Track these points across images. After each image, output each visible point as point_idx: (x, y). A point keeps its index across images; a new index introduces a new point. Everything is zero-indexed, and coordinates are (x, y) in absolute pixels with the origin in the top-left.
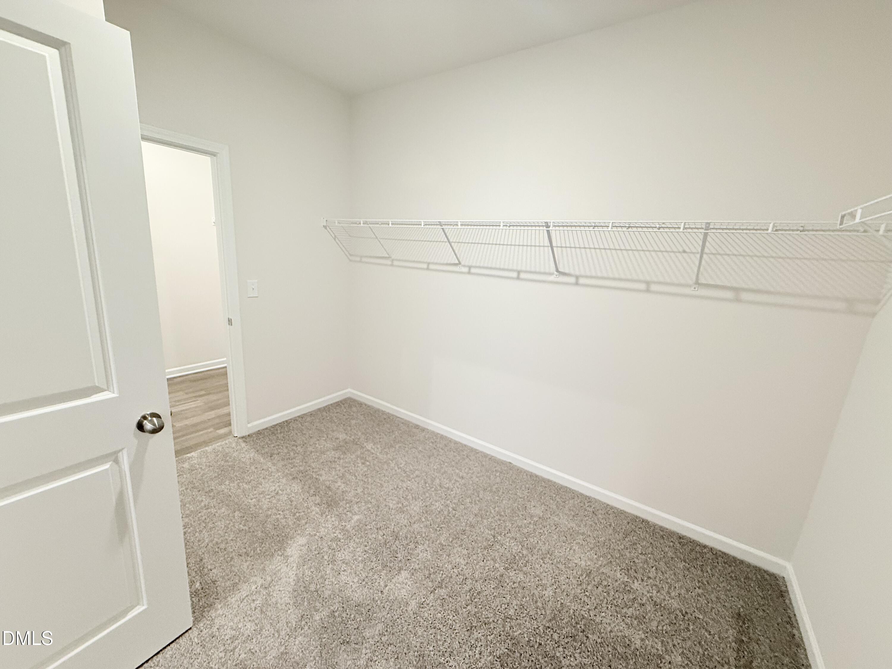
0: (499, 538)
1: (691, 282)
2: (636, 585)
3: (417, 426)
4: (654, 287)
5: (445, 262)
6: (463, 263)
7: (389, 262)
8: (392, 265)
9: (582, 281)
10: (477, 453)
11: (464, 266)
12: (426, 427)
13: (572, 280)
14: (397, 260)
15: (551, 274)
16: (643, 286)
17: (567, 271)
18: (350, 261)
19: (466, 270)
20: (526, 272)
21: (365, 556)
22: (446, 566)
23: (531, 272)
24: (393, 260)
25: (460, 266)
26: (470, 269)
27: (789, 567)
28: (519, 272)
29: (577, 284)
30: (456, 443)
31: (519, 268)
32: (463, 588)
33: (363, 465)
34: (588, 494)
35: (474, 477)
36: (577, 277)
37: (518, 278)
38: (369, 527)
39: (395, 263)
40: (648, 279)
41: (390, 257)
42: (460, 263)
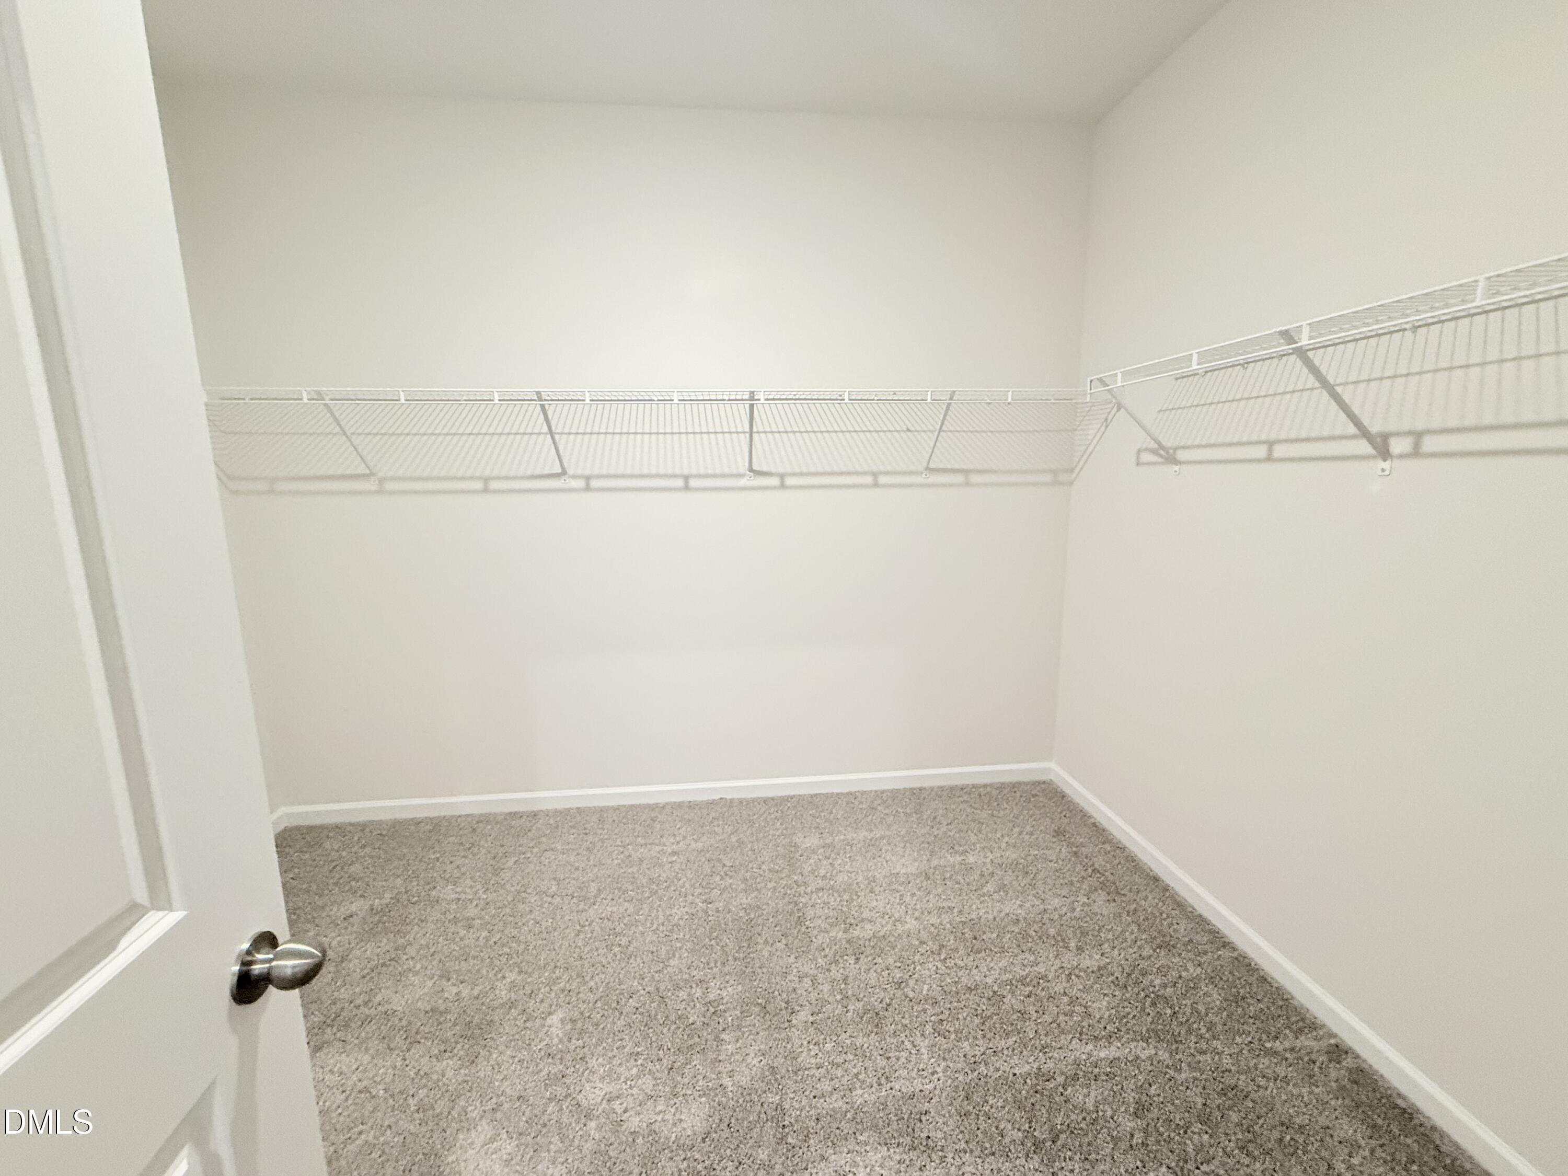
0: (803, 900)
1: (921, 468)
2: (971, 859)
3: (515, 813)
4: (883, 480)
5: (529, 473)
6: (570, 472)
7: (371, 485)
8: (380, 492)
9: (789, 481)
10: (664, 807)
11: (574, 477)
12: (535, 809)
13: (775, 481)
14: (394, 479)
15: (740, 476)
16: (869, 480)
17: (765, 469)
18: (236, 492)
19: (580, 483)
20: (699, 476)
21: (640, 1062)
22: (773, 980)
23: (707, 476)
24: (381, 481)
25: (566, 477)
26: (588, 484)
27: (1053, 765)
28: (686, 478)
29: (783, 486)
30: (616, 809)
31: (686, 471)
32: (822, 991)
33: (472, 931)
34: (845, 790)
35: (693, 844)
36: (782, 476)
37: (687, 488)
38: (599, 1016)
39: (389, 486)
40: (875, 469)
41: (372, 474)
42: (564, 472)
